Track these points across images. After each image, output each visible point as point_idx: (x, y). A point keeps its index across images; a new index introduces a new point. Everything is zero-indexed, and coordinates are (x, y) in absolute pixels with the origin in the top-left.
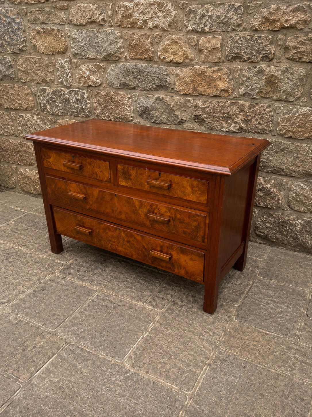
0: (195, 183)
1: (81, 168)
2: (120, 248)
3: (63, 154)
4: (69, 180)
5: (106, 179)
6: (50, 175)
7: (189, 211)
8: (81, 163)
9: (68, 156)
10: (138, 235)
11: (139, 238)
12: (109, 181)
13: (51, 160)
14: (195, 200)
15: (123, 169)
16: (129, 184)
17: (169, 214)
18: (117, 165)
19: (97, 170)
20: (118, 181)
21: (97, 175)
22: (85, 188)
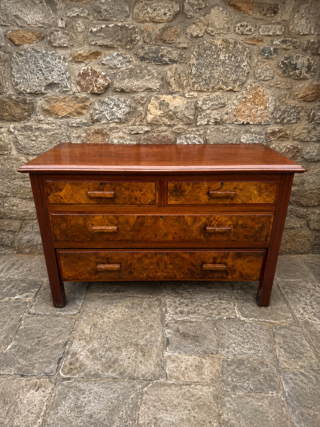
0: (263, 185)
2: (159, 274)
3: (85, 182)
4: (91, 212)
5: (150, 201)
6: (59, 212)
7: (252, 214)
8: (114, 190)
9: (93, 184)
10: (185, 253)
11: (187, 256)
13: (62, 193)
14: (262, 202)
15: (175, 186)
16: (182, 201)
17: (229, 223)
18: (166, 184)
19: (137, 194)
20: (165, 200)
21: (136, 199)
22: (116, 217)
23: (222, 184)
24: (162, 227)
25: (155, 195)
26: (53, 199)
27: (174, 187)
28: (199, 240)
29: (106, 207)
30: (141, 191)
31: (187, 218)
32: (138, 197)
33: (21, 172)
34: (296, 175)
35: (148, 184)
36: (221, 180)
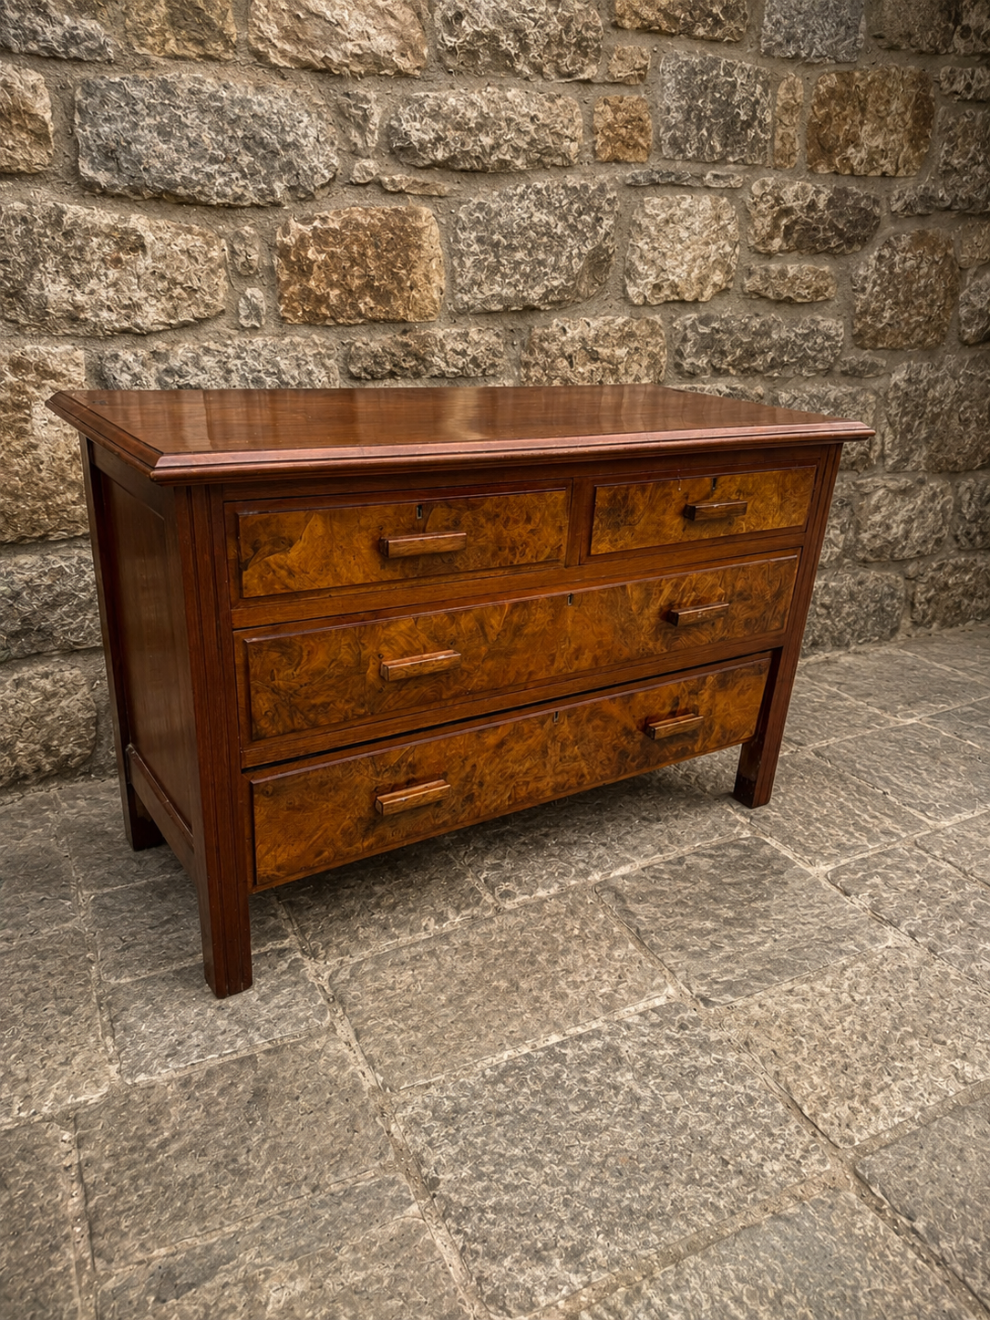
0: (790, 479)
6: (275, 628)
8: (456, 523)
10: (613, 700)
11: (615, 709)
14: (783, 524)
16: (626, 540)
17: (720, 591)
19: (518, 531)
22: (453, 618)
23: (715, 481)
24: (570, 629)
25: (560, 530)
26: (261, 577)
28: (650, 654)
29: (428, 588)
30: (528, 520)
31: (632, 592)
32: (519, 543)
34: (848, 445)
35: (548, 497)
36: (714, 471)
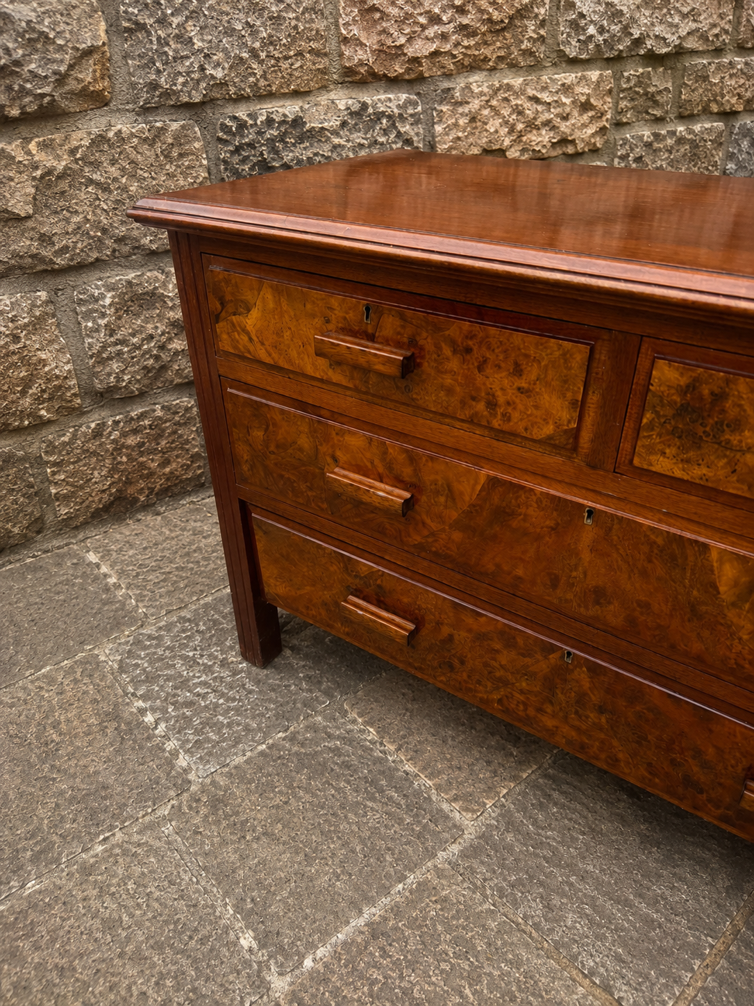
1: (409, 367)
4: (334, 415)
5: (549, 430)
6: (248, 387)
8: (413, 343)
9: (343, 306)
12: (568, 443)
13: (252, 320)
15: (692, 387)
16: (709, 470)
18: (643, 362)
19: (499, 382)
20: (626, 446)
21: (492, 405)
22: (412, 459)
24: (586, 556)
25: (580, 407)
26: (230, 336)
27: (684, 391)
30: (518, 371)
31: (721, 561)
32: (501, 399)
33: (138, 219)
35: (555, 347)
